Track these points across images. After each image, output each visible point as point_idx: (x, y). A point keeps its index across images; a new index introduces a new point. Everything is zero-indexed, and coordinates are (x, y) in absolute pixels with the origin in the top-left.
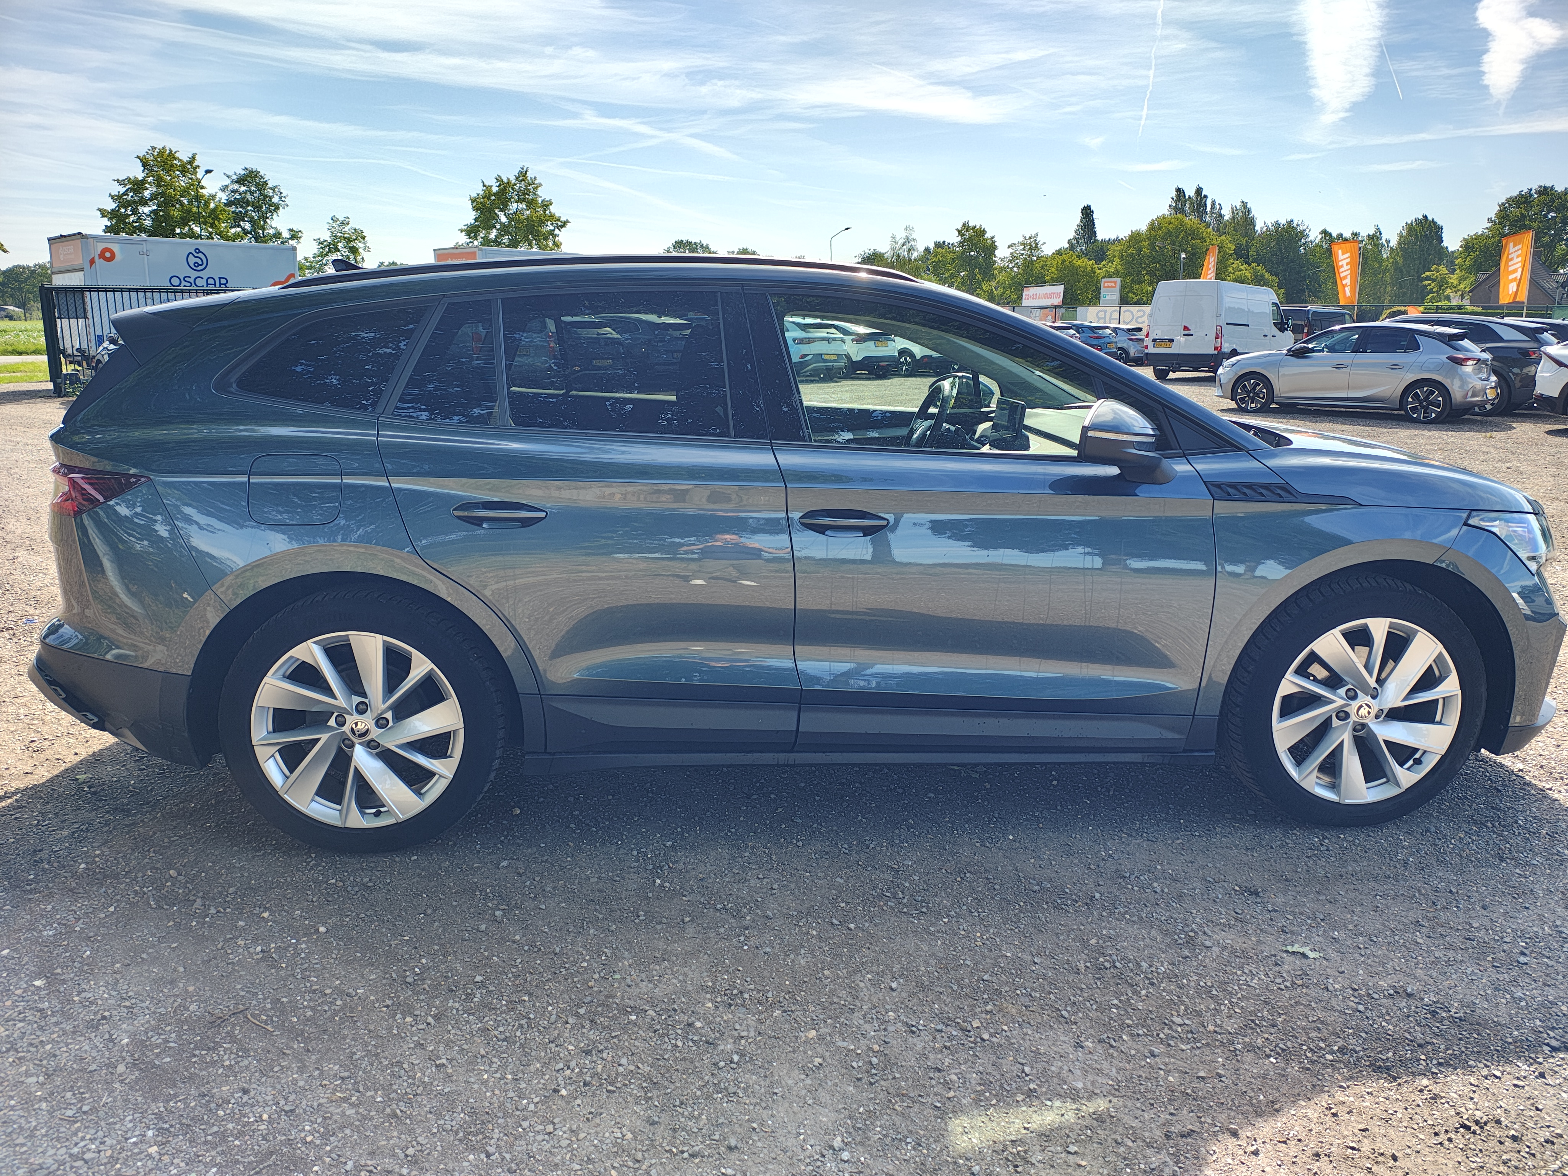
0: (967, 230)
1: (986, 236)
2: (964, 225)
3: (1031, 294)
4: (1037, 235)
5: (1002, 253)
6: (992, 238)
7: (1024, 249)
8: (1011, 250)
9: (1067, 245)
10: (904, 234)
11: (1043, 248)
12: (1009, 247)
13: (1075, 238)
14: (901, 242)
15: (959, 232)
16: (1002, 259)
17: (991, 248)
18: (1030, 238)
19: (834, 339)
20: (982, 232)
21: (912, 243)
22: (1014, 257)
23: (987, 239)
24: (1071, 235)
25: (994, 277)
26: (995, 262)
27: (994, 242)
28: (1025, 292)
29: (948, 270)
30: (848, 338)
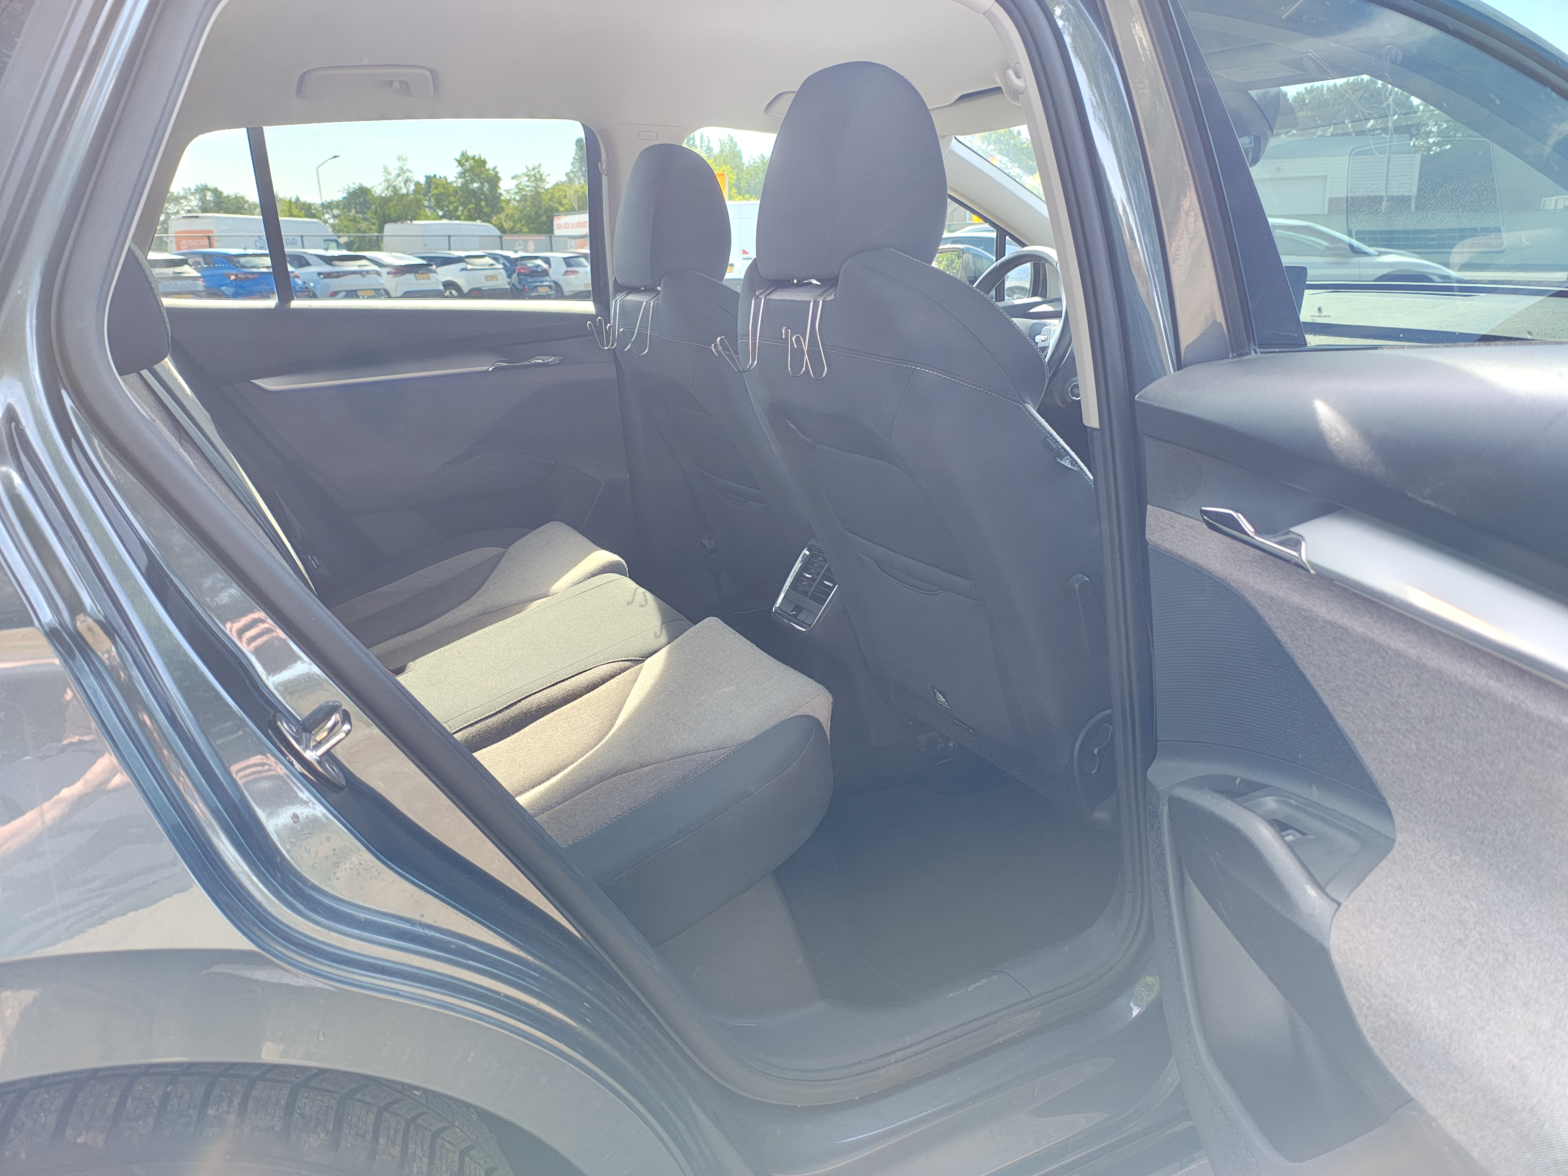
0: (467, 161)
1: (487, 166)
2: (463, 155)
3: (563, 223)
4: (540, 165)
5: (507, 186)
6: (495, 168)
7: (529, 181)
8: (515, 182)
9: (564, 179)
10: (399, 164)
11: (548, 179)
12: (514, 178)
13: (572, 171)
14: (395, 173)
15: (459, 162)
16: (508, 192)
17: (494, 180)
18: (533, 169)
19: (368, 272)
20: (483, 163)
21: (407, 174)
22: (520, 189)
23: (488, 170)
24: (569, 168)
25: (502, 209)
26: (501, 194)
27: (497, 173)
28: (556, 222)
29: (452, 203)
30: (384, 271)
